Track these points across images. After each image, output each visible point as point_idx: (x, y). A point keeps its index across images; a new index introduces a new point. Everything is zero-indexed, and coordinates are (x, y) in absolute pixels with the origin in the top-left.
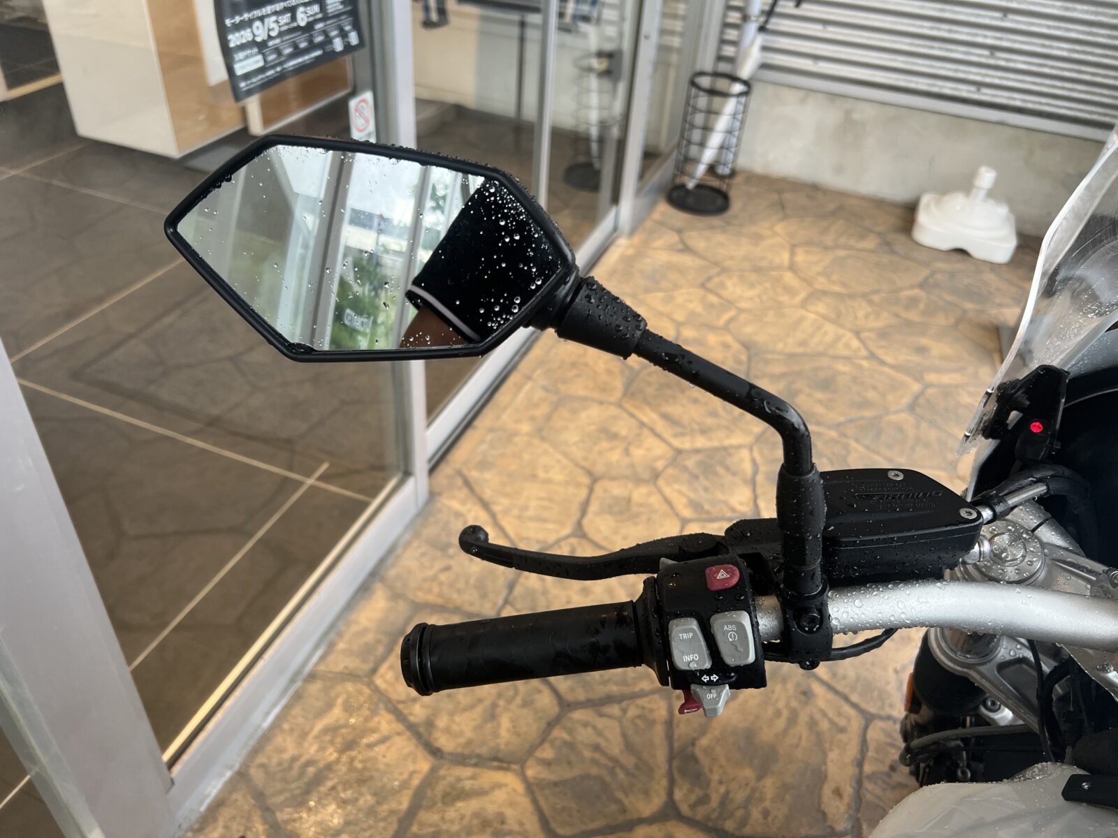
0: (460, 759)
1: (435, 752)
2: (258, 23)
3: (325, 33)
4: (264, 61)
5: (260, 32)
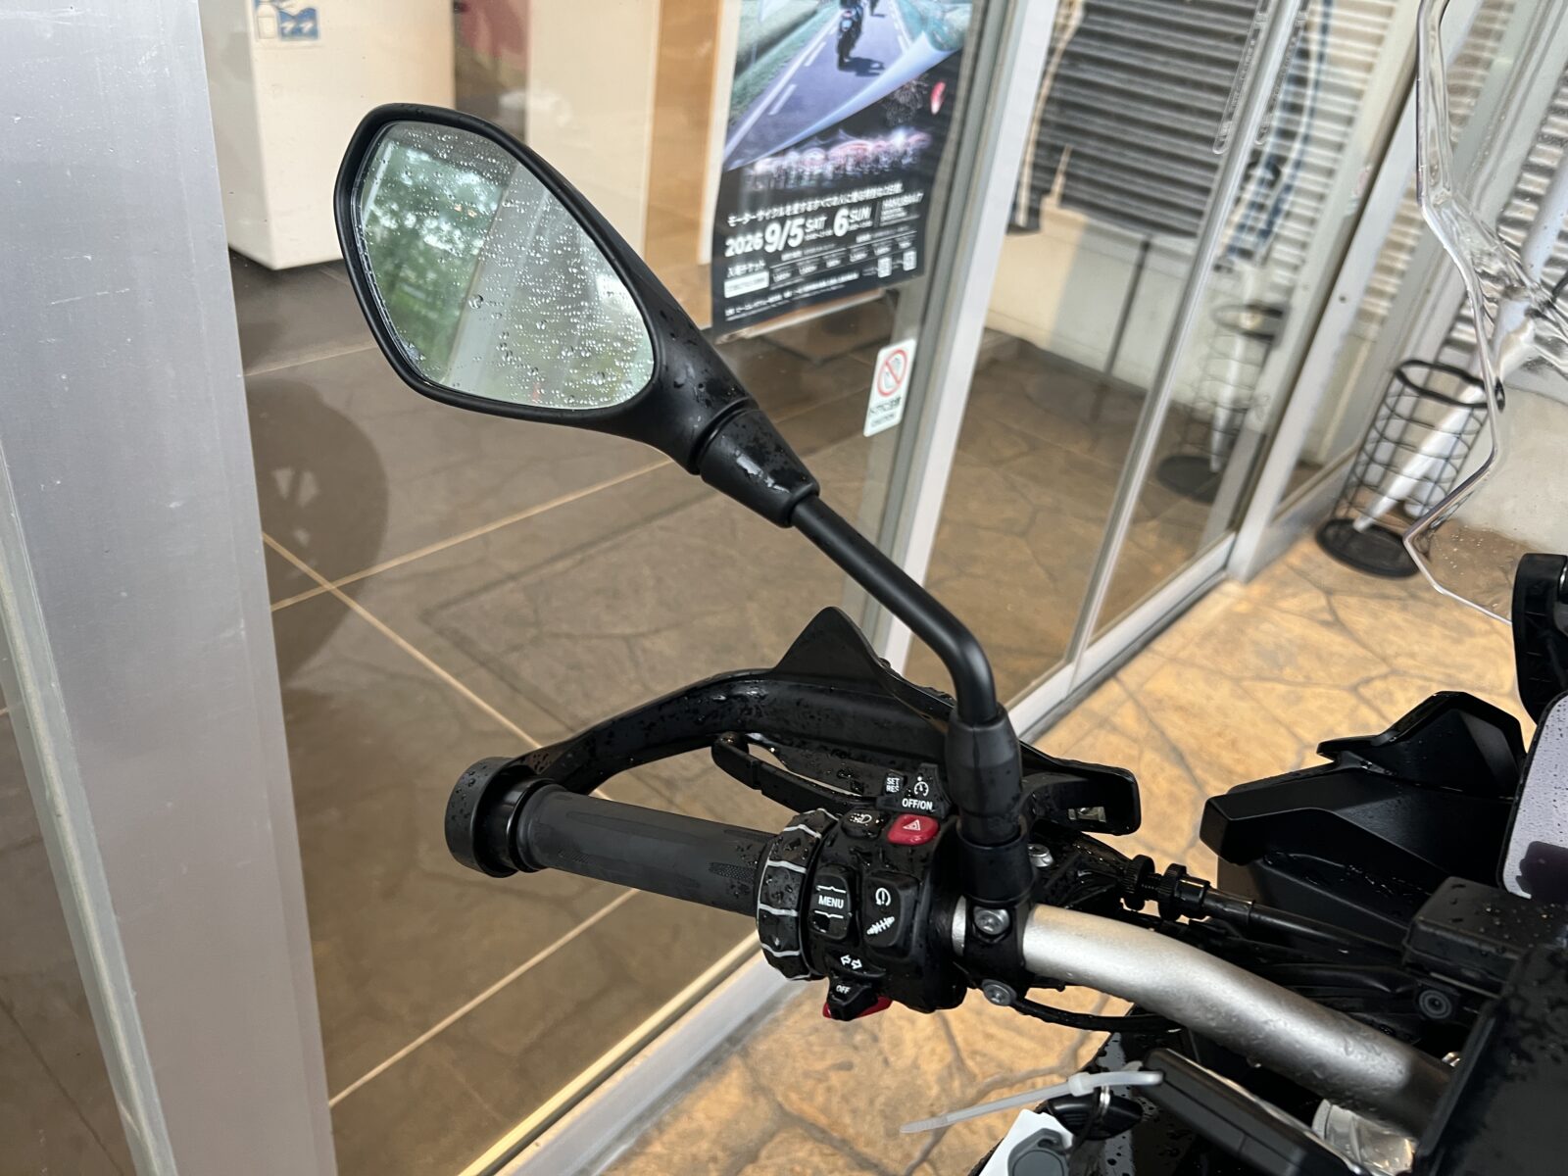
4: (771, 280)
5: (775, 238)
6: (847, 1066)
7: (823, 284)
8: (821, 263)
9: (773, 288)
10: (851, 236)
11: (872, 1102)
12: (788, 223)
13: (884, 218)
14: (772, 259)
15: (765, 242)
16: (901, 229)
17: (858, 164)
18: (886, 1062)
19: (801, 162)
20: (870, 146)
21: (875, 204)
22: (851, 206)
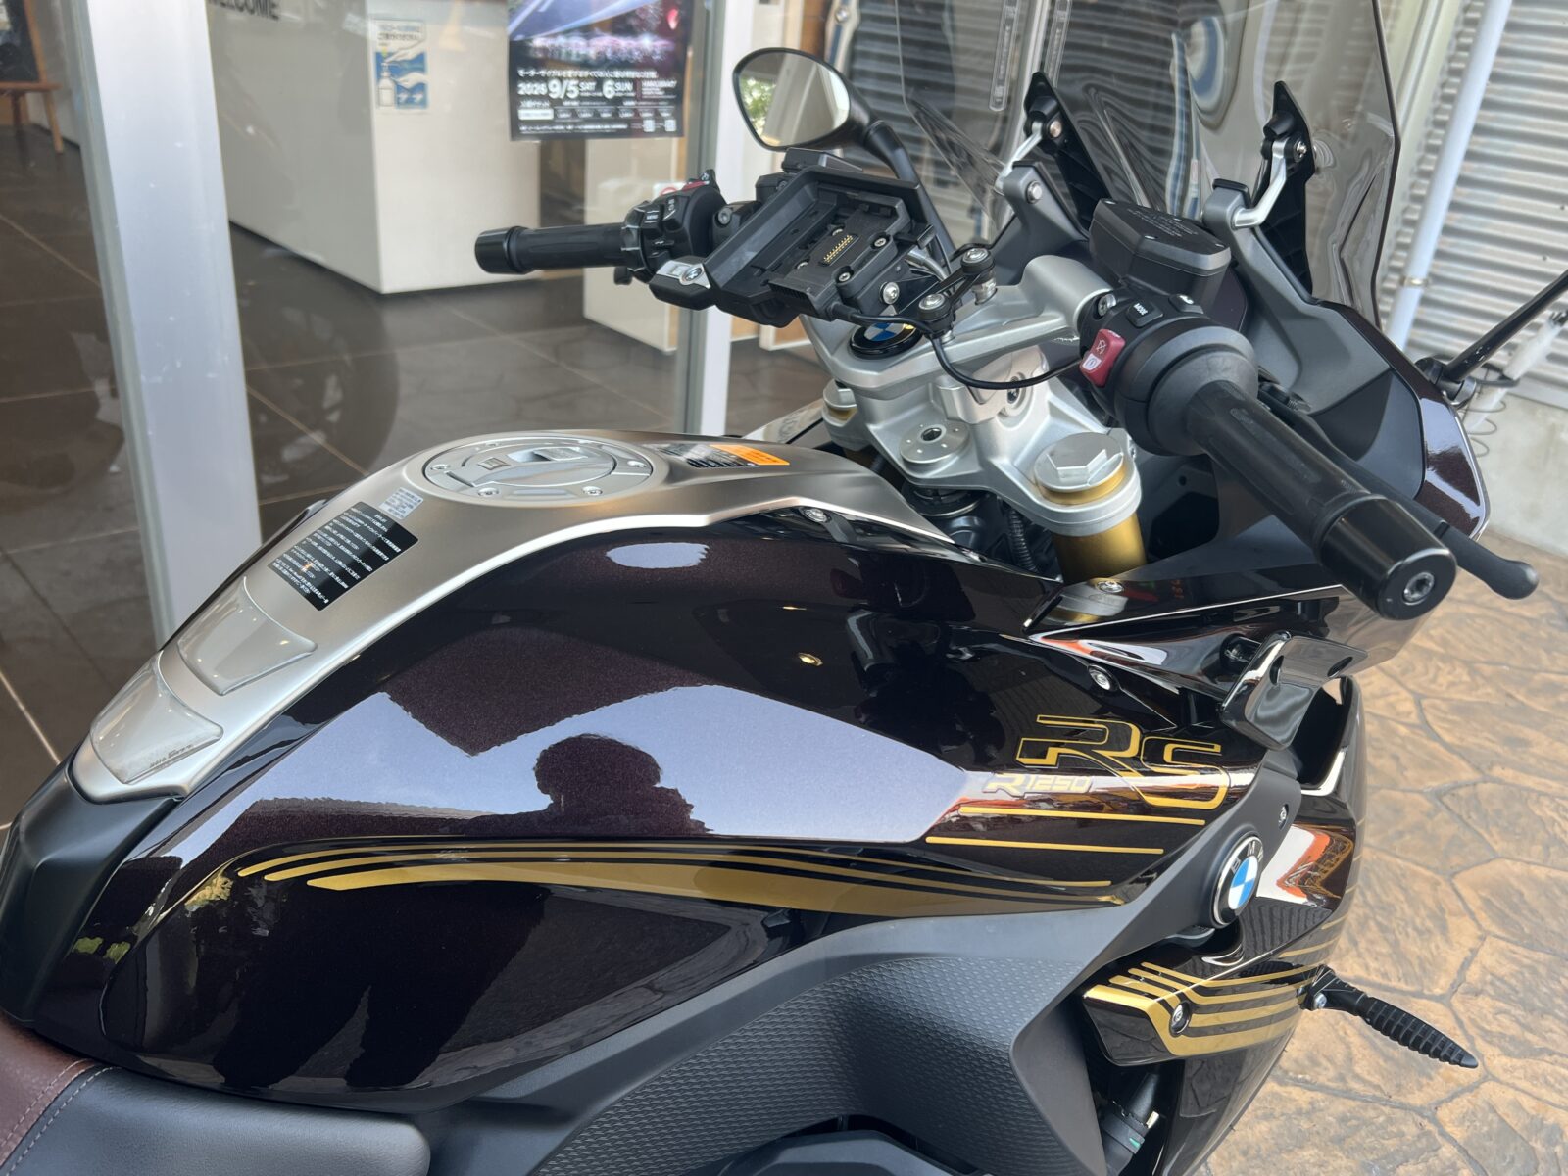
2: (554, 82)
3: (635, 111)
4: (555, 115)
5: (556, 90)
7: (599, 127)
8: (597, 114)
9: (557, 121)
10: (617, 101)
12: (566, 83)
13: (644, 93)
14: (556, 103)
15: (549, 92)
16: (661, 103)
17: (615, 53)
19: (568, 45)
20: (624, 43)
21: (636, 83)
22: (615, 80)
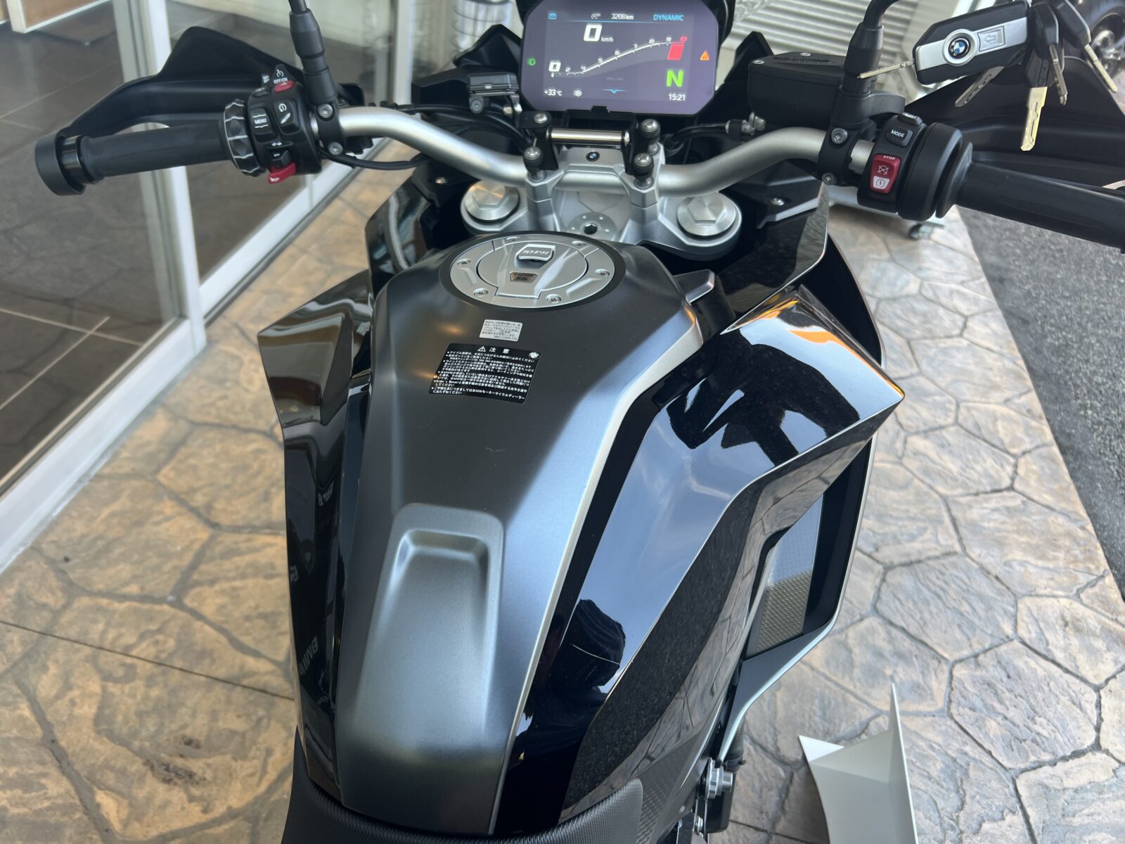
0: (236, 529)
1: (214, 525)
6: (225, 397)
11: (243, 408)
18: (247, 391)
